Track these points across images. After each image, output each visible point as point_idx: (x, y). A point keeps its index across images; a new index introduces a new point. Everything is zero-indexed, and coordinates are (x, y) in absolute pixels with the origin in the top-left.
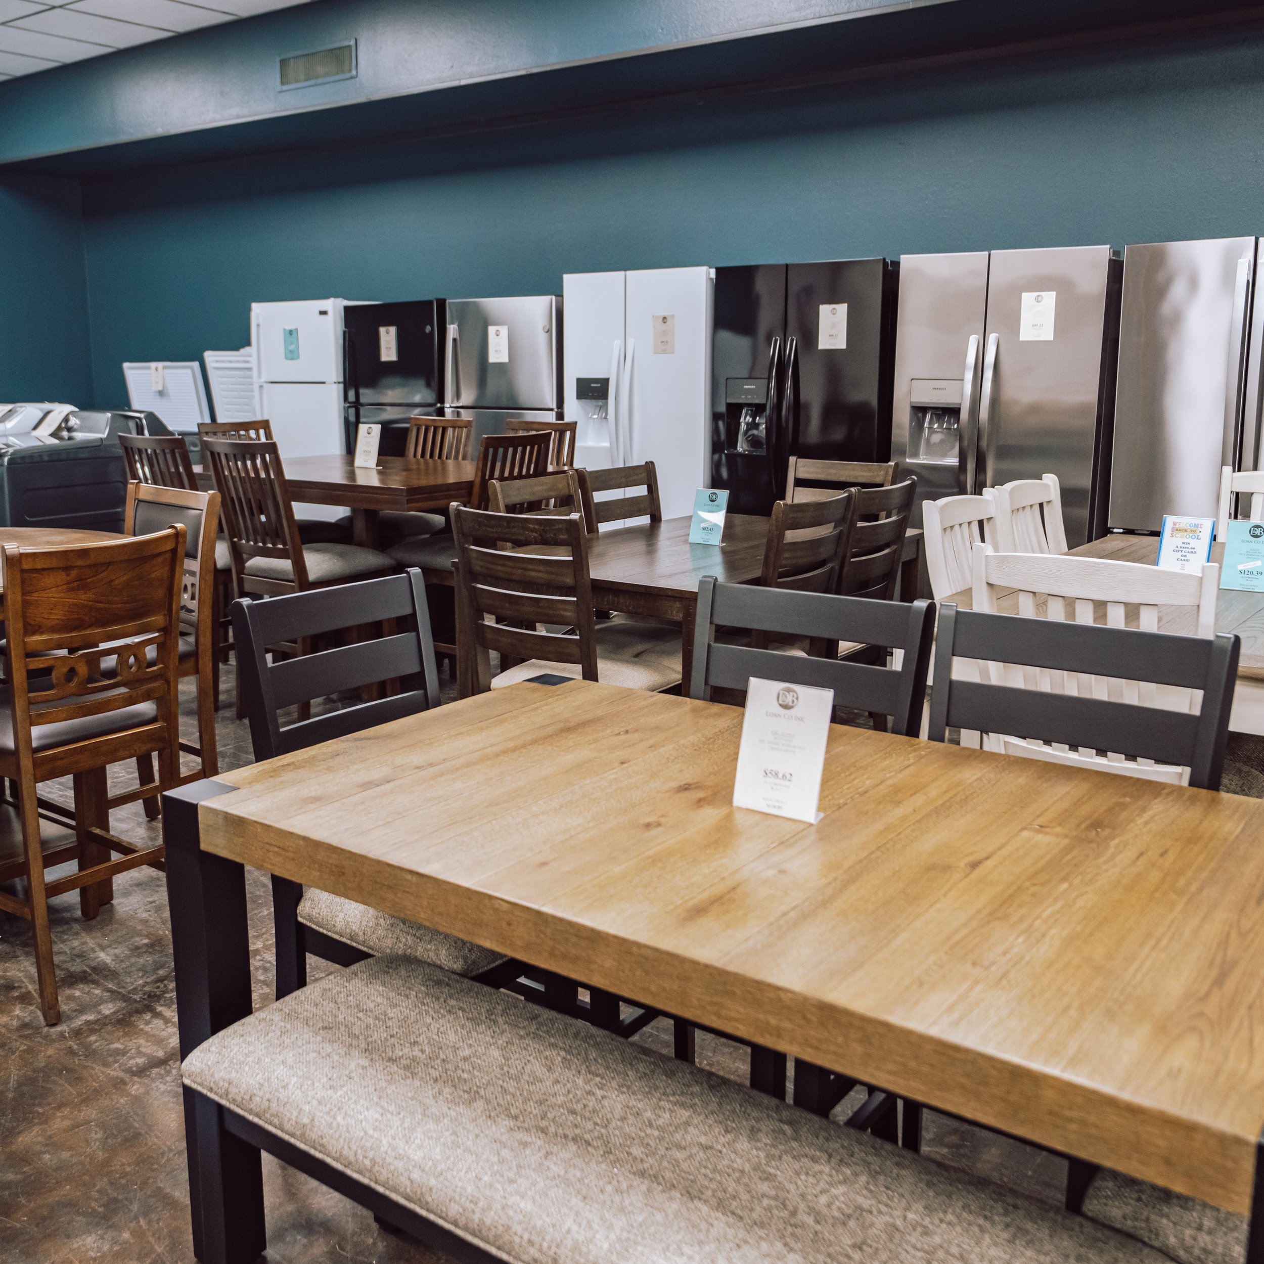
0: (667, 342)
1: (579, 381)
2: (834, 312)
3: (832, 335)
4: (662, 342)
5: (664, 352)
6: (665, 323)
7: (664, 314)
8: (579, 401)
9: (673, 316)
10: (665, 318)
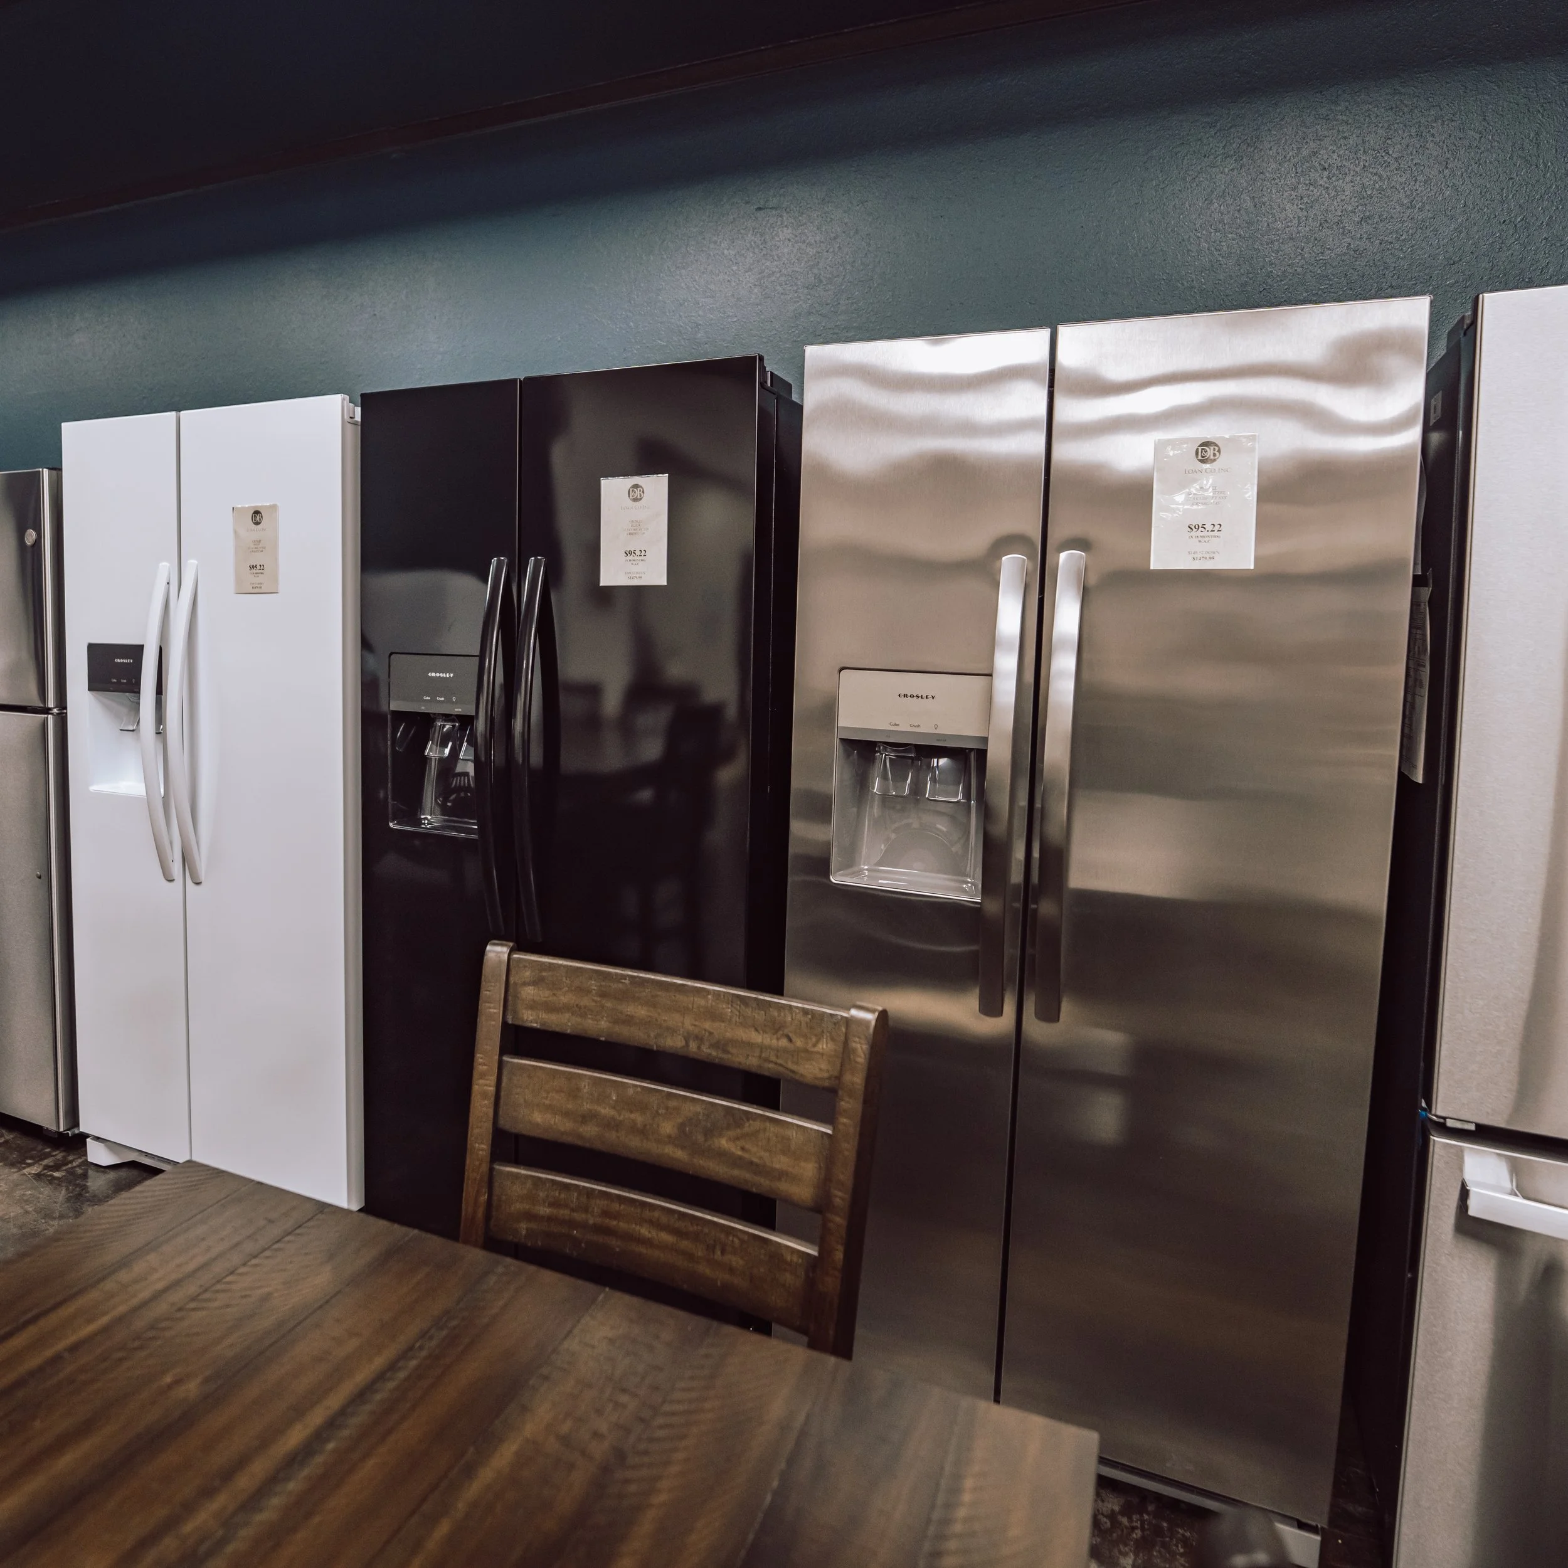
0: (262, 567)
1: (92, 648)
2: (635, 494)
3: (631, 553)
4: (252, 567)
5: (257, 590)
6: (257, 523)
7: (257, 503)
8: (91, 692)
9: (274, 507)
10: (257, 512)
